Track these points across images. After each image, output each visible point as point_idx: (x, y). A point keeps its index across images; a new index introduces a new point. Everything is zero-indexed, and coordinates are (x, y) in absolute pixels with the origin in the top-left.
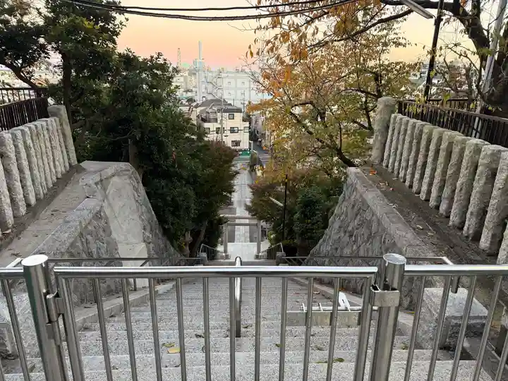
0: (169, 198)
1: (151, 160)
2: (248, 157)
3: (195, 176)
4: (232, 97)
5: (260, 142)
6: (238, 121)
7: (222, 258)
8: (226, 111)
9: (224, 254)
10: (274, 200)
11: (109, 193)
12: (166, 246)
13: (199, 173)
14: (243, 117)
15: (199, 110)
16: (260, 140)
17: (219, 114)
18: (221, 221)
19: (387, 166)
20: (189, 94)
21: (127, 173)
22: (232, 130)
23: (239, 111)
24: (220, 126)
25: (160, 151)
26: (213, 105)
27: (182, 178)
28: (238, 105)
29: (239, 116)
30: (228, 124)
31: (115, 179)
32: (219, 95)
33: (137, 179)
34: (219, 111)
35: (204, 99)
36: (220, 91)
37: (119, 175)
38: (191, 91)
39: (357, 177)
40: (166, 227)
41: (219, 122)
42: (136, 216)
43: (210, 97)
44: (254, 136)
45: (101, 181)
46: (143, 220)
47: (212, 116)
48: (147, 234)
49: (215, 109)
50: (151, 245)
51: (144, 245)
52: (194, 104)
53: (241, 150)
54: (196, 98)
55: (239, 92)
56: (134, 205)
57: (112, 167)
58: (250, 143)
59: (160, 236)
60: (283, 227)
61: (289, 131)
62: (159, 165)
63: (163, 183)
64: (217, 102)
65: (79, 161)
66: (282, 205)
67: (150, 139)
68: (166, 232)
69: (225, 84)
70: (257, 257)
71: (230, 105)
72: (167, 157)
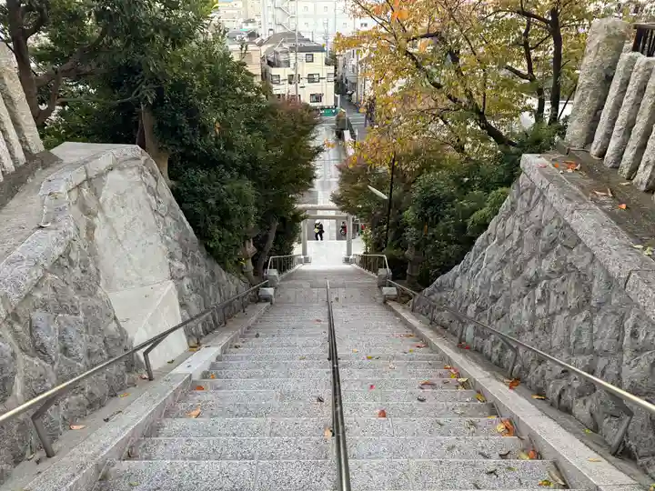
0: (211, 201)
1: (180, 138)
2: (334, 118)
3: (253, 161)
4: (311, 29)
5: (350, 95)
6: (319, 65)
7: (300, 261)
8: (302, 50)
9: (302, 257)
10: (374, 190)
11: (105, 200)
12: (213, 274)
13: (260, 156)
14: (326, 60)
15: (264, 48)
16: (349, 92)
17: (291, 55)
18: (297, 218)
19: (602, 155)
20: (251, 27)
21: (137, 162)
22: (311, 79)
23: (320, 49)
24: (293, 73)
25: (193, 123)
26: (284, 42)
27: (234, 165)
28: (319, 41)
29: (320, 57)
30: (305, 69)
31: (114, 176)
32: (292, 27)
33: (153, 173)
34: (292, 49)
35: (271, 32)
36: (294, 20)
37: (121, 169)
38: (253, 21)
39: (546, 176)
40: (211, 246)
41: (292, 66)
42: (155, 238)
43: (279, 30)
44: (341, 87)
45: (88, 180)
46: (168, 243)
47: (282, 58)
48: (177, 264)
49: (286, 46)
50: (187, 281)
51: (171, 284)
52: (257, 40)
53: (322, 108)
54: (260, 32)
55: (320, 21)
56: (151, 220)
57: (108, 153)
58: (336, 99)
59: (202, 260)
60: (388, 227)
61: (401, 82)
62: (192, 147)
63: (202, 175)
64: (290, 36)
65: (48, 146)
66: (386, 198)
67: (174, 101)
68: (211, 253)
69: (300, 11)
70: (347, 261)
71: (308, 40)
72: (204, 130)
